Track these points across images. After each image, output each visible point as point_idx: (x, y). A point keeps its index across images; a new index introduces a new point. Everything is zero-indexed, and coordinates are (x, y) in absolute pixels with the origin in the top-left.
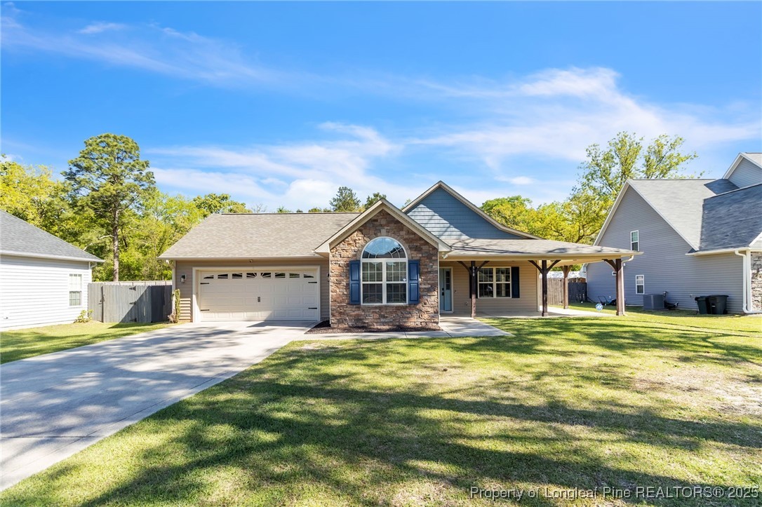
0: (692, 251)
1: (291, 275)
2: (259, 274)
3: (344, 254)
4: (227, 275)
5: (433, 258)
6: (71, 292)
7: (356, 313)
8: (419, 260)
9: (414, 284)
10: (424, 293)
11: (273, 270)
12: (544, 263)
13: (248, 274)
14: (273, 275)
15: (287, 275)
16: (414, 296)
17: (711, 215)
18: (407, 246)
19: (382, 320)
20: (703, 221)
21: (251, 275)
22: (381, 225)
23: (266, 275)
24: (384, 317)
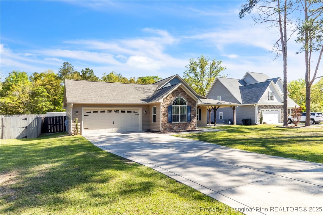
0: (240, 104)
1: (128, 111)
2: (113, 111)
3: (166, 103)
4: (98, 111)
5: (195, 105)
7: (170, 126)
8: (191, 106)
9: (189, 114)
10: (192, 118)
11: (120, 109)
12: (215, 107)
13: (108, 111)
14: (120, 111)
15: (126, 111)
16: (189, 119)
17: (243, 92)
18: (187, 100)
19: (179, 128)
20: (241, 94)
21: (110, 111)
22: (179, 92)
23: (117, 111)
24: (180, 127)
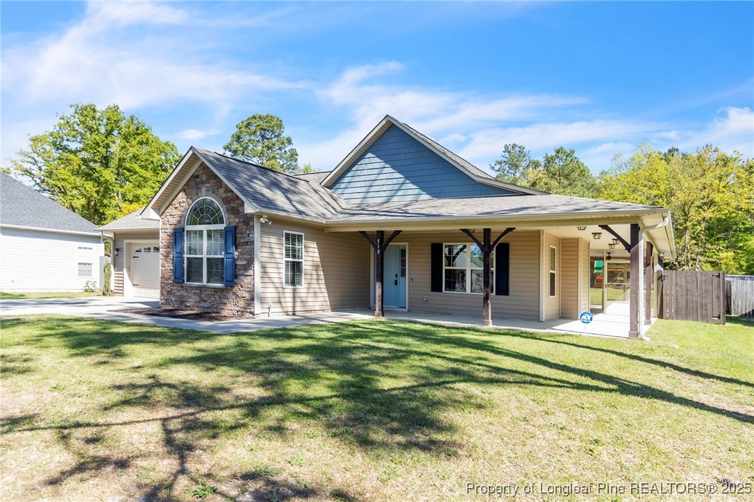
3: (171, 220)
6: (79, 264)
7: (180, 293)
8: (236, 227)
9: (229, 259)
10: (240, 272)
16: (229, 276)
18: (226, 208)
19: (202, 304)
22: (202, 182)
24: (204, 300)
